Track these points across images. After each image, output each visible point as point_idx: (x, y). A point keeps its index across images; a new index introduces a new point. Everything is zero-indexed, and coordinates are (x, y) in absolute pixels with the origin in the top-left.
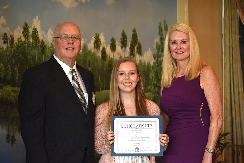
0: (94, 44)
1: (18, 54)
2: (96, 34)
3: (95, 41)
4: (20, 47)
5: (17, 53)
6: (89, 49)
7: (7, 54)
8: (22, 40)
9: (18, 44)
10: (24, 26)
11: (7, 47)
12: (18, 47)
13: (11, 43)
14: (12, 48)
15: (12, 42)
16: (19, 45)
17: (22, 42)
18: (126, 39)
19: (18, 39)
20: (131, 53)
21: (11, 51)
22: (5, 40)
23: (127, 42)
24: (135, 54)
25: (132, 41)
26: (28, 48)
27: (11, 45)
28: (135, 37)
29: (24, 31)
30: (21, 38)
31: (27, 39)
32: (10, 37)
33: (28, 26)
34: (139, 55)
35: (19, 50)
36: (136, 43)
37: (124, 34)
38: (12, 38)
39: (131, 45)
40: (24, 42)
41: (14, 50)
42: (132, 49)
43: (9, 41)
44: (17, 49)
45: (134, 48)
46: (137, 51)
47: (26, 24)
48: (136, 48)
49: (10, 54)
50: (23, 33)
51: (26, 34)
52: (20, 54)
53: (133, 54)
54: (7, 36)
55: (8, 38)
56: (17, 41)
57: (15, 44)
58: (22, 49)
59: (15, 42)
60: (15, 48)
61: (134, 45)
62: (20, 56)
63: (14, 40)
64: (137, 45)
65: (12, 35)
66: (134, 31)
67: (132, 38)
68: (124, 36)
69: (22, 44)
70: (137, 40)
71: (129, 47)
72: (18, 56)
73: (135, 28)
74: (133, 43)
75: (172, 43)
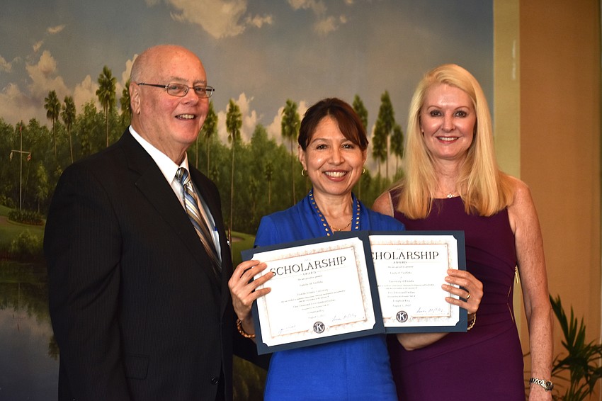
0: (283, 125)
1: (83, 144)
2: (288, 103)
3: (284, 118)
4: (89, 127)
5: (82, 141)
6: (270, 138)
7: (56, 143)
8: (94, 110)
9: (86, 120)
10: (102, 77)
11: (56, 127)
12: (85, 127)
13: (66, 116)
14: (68, 128)
15: (69, 114)
16: (89, 122)
17: (97, 115)
18: (363, 118)
19: (86, 108)
20: (377, 150)
21: (65, 136)
22: (52, 110)
23: (366, 125)
24: (386, 153)
25: (378, 124)
26: (110, 130)
27: (66, 121)
28: (387, 112)
29: (100, 88)
30: (92, 105)
31: (109, 108)
32: (66, 101)
33: (112, 77)
34: (397, 155)
35: (86, 133)
36: (391, 127)
37: (358, 105)
38: (68, 105)
39: (377, 132)
40: (101, 115)
41: (74, 134)
42: (380, 142)
43: (61, 111)
44: (83, 133)
45: (384, 140)
46: (392, 146)
47: (107, 73)
48: (389, 138)
49: (63, 144)
50: (98, 92)
51: (108, 97)
52: (91, 144)
53: (383, 153)
54: (56, 100)
55: (59, 104)
56: (83, 113)
57: (76, 118)
58: (95, 131)
59: (77, 115)
60: (76, 128)
61: (384, 131)
62: (91, 149)
63: (74, 110)
64: (392, 133)
65: (69, 97)
66: (386, 99)
67: (381, 115)
68: (360, 110)
69: (95, 120)
70: (393, 119)
71: (373, 136)
72: (84, 149)
73: (387, 93)
74: (381, 128)
75: (431, 113)
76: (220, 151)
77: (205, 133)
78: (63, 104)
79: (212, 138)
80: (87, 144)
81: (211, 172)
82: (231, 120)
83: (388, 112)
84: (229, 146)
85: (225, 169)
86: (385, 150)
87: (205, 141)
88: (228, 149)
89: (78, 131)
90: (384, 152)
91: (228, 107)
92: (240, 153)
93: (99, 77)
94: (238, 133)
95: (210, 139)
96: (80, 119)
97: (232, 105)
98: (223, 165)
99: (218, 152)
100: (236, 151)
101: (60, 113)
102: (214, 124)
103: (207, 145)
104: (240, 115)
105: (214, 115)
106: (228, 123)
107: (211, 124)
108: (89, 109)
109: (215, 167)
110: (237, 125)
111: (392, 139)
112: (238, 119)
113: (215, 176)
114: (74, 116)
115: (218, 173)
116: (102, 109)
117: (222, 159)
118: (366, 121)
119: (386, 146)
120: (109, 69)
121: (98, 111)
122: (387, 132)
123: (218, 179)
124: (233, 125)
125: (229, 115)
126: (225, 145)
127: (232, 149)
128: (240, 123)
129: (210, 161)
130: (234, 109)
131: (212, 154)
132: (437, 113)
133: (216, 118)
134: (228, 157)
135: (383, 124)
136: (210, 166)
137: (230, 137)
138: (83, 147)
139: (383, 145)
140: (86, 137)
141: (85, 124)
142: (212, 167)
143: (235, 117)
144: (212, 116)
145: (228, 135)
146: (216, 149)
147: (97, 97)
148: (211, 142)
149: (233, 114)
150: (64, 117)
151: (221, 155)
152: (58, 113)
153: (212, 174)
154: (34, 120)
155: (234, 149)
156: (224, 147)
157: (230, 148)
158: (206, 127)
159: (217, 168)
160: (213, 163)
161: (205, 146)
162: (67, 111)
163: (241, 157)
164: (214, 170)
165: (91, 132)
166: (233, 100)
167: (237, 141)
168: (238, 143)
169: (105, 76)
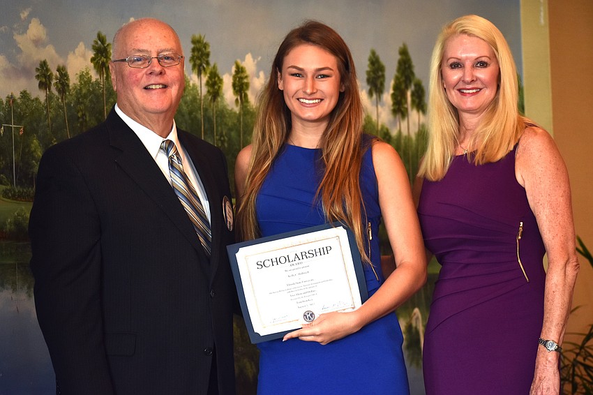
1: (80, 115)
4: (85, 96)
5: (78, 112)
7: (50, 115)
8: (90, 79)
9: (81, 89)
10: (97, 43)
11: (49, 98)
12: (80, 97)
13: (60, 86)
14: (62, 99)
15: (62, 84)
16: (84, 91)
17: (92, 84)
18: (380, 73)
19: (80, 76)
20: (397, 107)
21: (60, 107)
22: (44, 80)
23: (384, 80)
24: (407, 109)
25: (397, 79)
26: (108, 99)
27: (59, 91)
28: (405, 66)
29: (95, 55)
30: (87, 73)
31: (105, 76)
32: (58, 70)
33: (107, 43)
34: (418, 111)
35: (82, 103)
36: (410, 82)
37: (374, 60)
38: (61, 74)
39: (396, 88)
40: (97, 83)
41: (68, 105)
42: (399, 98)
43: (54, 81)
44: (78, 103)
45: (403, 95)
46: (413, 101)
47: (101, 38)
48: (409, 94)
49: (57, 115)
50: (93, 60)
51: (103, 64)
52: (87, 114)
53: (403, 109)
54: (48, 70)
55: (51, 74)
56: (77, 82)
57: (71, 88)
58: (91, 101)
59: (71, 84)
60: (71, 98)
61: (403, 86)
62: (88, 119)
63: (68, 79)
64: (413, 87)
65: (61, 66)
66: (404, 52)
67: (399, 70)
68: (376, 65)
69: (91, 89)
70: (412, 73)
71: (391, 91)
72: (81, 120)
73: (404, 45)
74: (400, 83)
75: (451, 65)
76: (227, 116)
77: (210, 98)
78: (55, 73)
79: (218, 102)
80: (84, 115)
81: (218, 137)
82: (237, 82)
83: (407, 66)
84: (237, 109)
85: (233, 134)
86: (406, 106)
87: (210, 106)
88: (235, 113)
89: (73, 102)
90: (405, 108)
91: (234, 69)
92: (248, 117)
93: (93, 43)
94: (246, 95)
95: (215, 103)
96: (75, 88)
97: (238, 67)
98: (230, 130)
99: (224, 116)
100: (245, 115)
101: (52, 83)
102: (219, 87)
103: (213, 110)
104: (246, 77)
105: (219, 78)
106: (234, 85)
107: (216, 87)
108: (84, 77)
109: (222, 132)
110: (244, 87)
111: (413, 95)
112: (245, 81)
113: (223, 142)
114: (68, 86)
115: (226, 138)
116: (98, 77)
117: (230, 124)
118: (383, 76)
119: (406, 102)
120: (103, 34)
121: (94, 80)
122: (407, 88)
123: (226, 145)
124: (240, 86)
125: (235, 77)
126: (232, 109)
127: (240, 113)
128: (247, 85)
129: (217, 126)
130: (240, 70)
131: (219, 119)
132: (457, 65)
133: (221, 81)
134: (235, 121)
135: (403, 79)
136: (217, 132)
137: (237, 100)
138: (79, 118)
139: (403, 101)
140: (82, 107)
141: (80, 94)
142: (219, 133)
143: (241, 78)
144: (217, 79)
145: (235, 98)
146: (222, 114)
147: (92, 64)
148: (217, 107)
149: (239, 75)
150: (58, 87)
151: (228, 119)
152: (50, 83)
153: (220, 140)
154: (25, 91)
155: (242, 113)
156: (231, 110)
157: (238, 112)
158: (211, 91)
159: (224, 134)
160: (219, 128)
161: (210, 110)
162: (60, 81)
163: (250, 120)
164: (221, 135)
165: (87, 102)
166: (239, 61)
167: (245, 104)
168: (246, 107)
169: (99, 43)
